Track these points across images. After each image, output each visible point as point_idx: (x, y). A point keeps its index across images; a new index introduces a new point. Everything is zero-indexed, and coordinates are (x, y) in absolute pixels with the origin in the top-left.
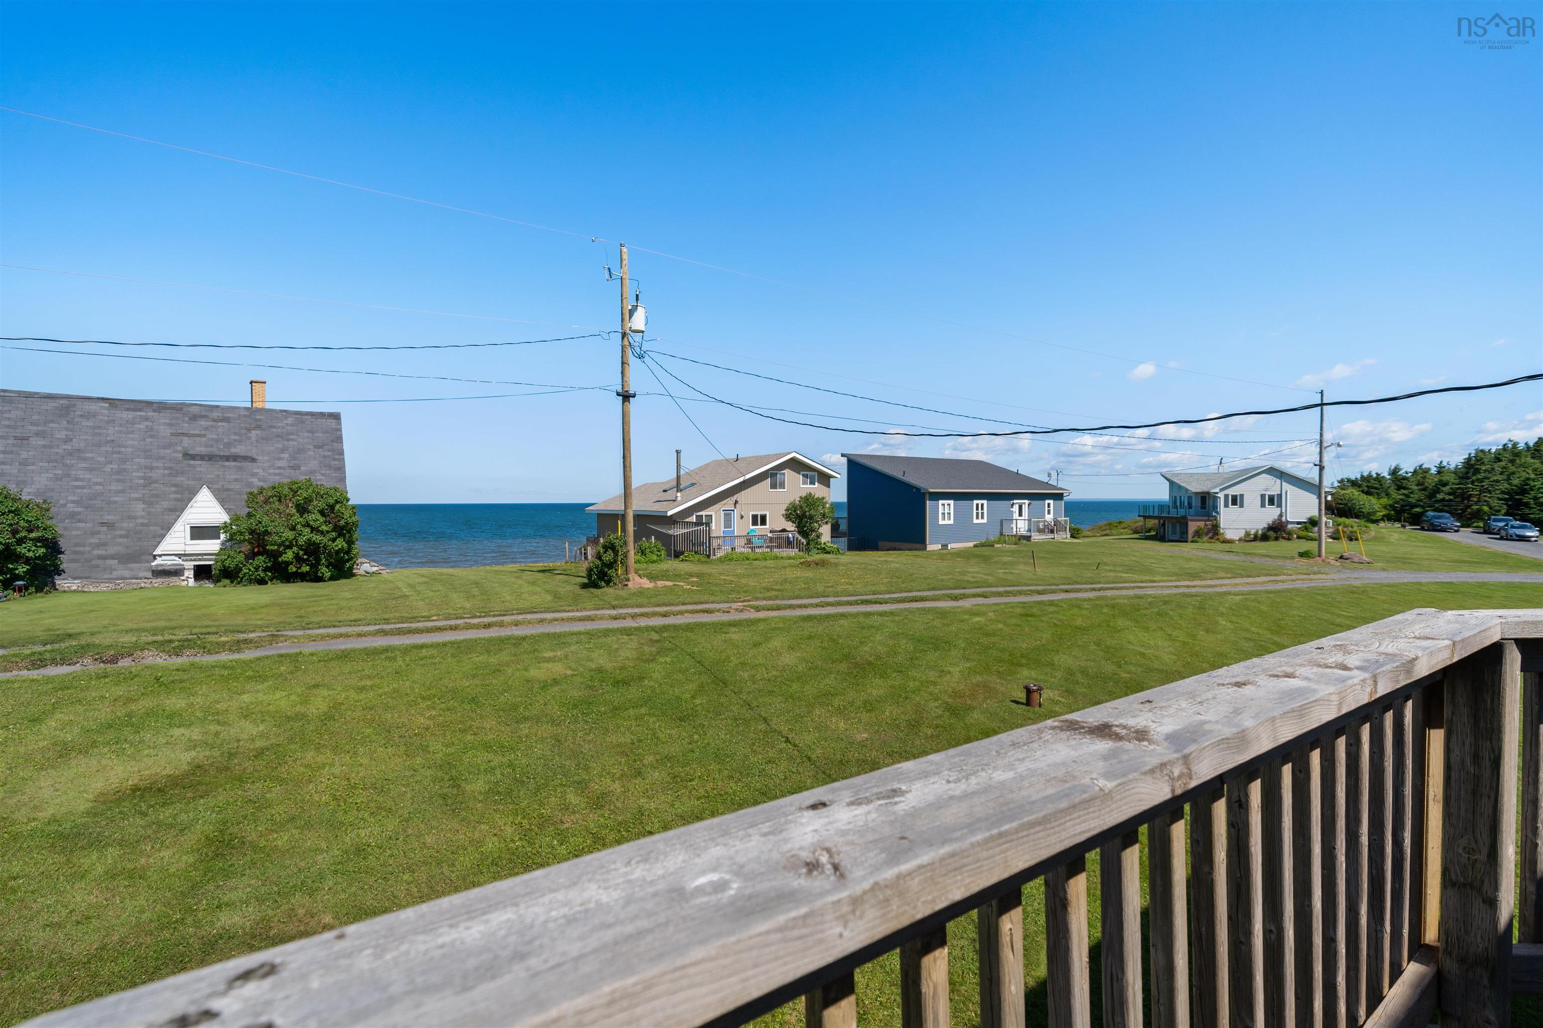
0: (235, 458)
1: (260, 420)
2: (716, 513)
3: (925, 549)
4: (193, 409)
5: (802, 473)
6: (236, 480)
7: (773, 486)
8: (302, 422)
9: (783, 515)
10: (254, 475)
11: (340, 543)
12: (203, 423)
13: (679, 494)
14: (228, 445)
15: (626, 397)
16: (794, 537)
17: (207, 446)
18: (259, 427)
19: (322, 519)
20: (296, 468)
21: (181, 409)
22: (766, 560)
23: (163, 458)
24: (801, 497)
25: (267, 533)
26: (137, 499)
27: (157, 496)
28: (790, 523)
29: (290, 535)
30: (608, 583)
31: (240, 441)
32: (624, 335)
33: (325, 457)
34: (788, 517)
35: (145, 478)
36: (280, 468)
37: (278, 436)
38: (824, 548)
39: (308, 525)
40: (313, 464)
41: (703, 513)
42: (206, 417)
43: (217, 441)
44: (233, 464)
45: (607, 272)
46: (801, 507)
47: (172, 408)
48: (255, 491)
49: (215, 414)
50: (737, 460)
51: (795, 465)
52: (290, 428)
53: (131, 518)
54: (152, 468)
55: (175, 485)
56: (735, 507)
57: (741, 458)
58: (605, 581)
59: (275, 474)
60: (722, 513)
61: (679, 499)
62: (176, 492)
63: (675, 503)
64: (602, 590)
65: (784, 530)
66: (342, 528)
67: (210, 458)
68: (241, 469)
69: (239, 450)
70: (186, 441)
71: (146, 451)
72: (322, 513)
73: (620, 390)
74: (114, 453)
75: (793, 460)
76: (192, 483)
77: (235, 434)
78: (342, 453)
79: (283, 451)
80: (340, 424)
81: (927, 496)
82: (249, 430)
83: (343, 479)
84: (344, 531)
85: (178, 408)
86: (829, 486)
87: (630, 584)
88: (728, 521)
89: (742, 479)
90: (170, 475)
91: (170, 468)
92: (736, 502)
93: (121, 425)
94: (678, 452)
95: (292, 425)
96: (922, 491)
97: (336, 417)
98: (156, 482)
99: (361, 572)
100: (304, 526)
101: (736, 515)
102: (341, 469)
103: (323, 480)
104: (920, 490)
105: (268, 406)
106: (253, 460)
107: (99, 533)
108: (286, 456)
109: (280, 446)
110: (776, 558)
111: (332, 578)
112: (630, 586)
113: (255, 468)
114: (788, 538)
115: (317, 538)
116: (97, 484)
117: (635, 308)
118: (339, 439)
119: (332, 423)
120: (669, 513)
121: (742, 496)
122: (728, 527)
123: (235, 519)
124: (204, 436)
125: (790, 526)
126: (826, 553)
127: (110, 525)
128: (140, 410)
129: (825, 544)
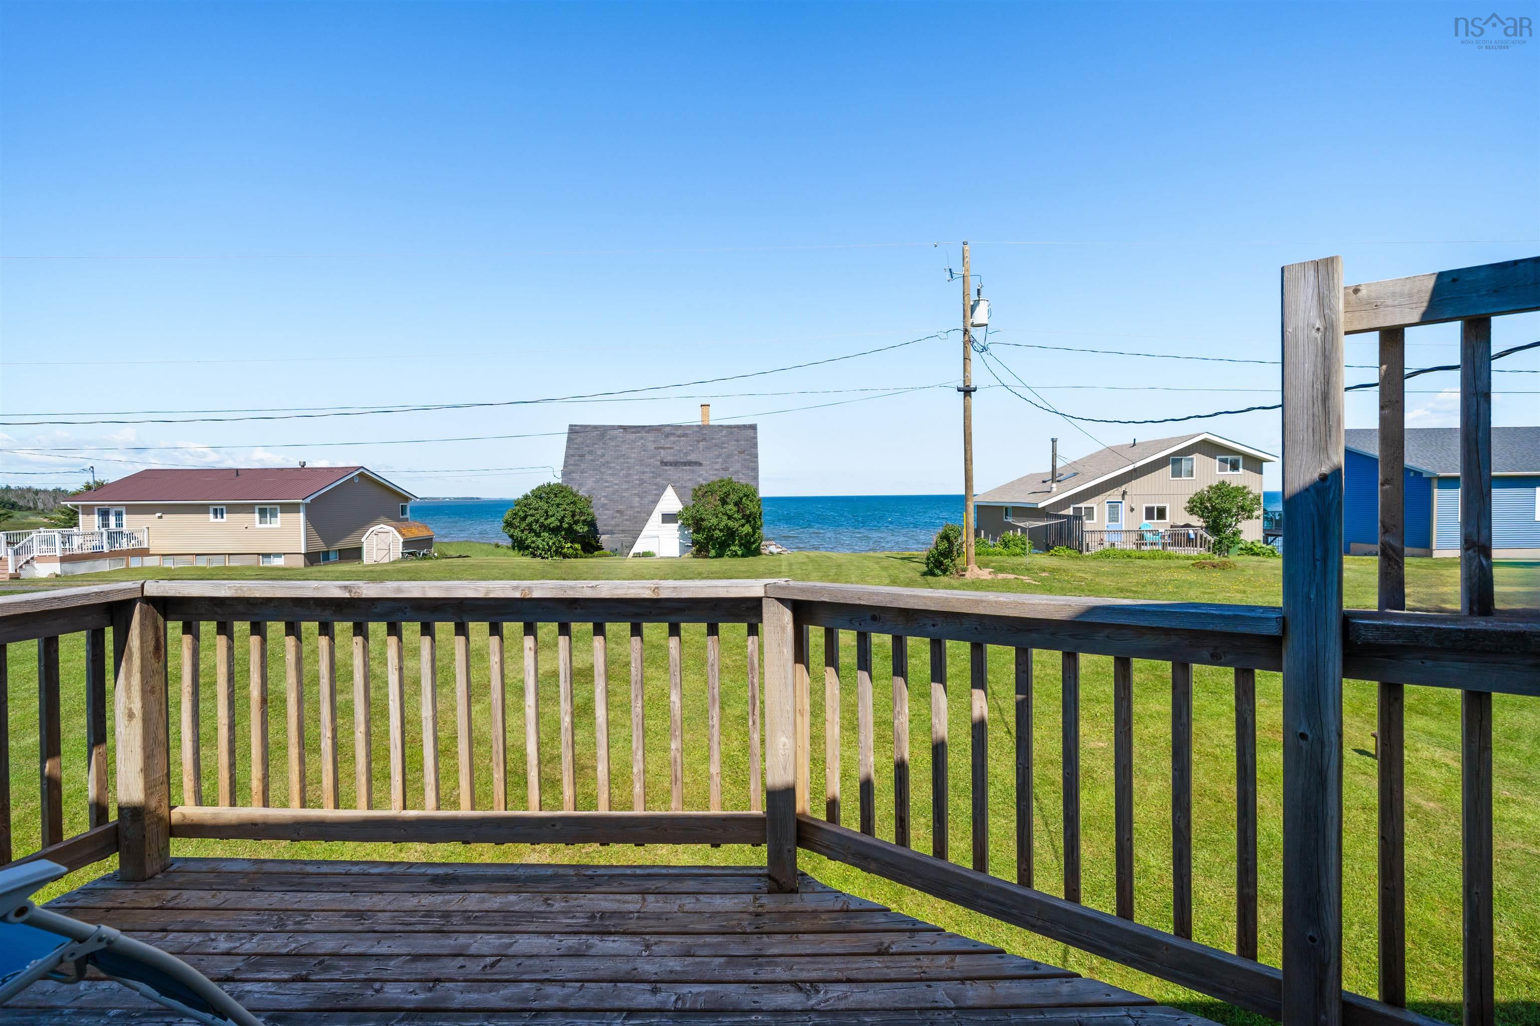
0: (690, 463)
1: (705, 434)
2: (1099, 505)
3: (1431, 556)
4: (668, 430)
5: (1218, 457)
6: (690, 480)
7: (1177, 473)
8: (732, 433)
9: (1185, 509)
10: (700, 476)
11: (747, 529)
12: (672, 439)
13: (1054, 485)
14: (686, 454)
15: (967, 391)
16: (1196, 535)
17: (674, 455)
18: (704, 439)
19: (735, 509)
20: (726, 469)
21: (660, 430)
22: (1154, 558)
23: (649, 465)
24: (1210, 487)
25: (703, 520)
26: (635, 494)
27: (645, 492)
28: (1195, 517)
29: (714, 521)
30: (945, 572)
31: (692, 451)
32: (966, 331)
33: (745, 460)
34: (1191, 511)
35: (640, 480)
36: (716, 470)
37: (716, 446)
38: (1251, 549)
39: (726, 514)
40: (737, 466)
41: (1083, 505)
42: (674, 434)
43: (680, 451)
44: (688, 468)
45: (948, 273)
46: (1210, 499)
47: (656, 430)
48: (697, 487)
49: (679, 432)
50: (1134, 445)
51: (1208, 448)
52: (723, 438)
53: (632, 507)
54: (644, 473)
55: (656, 484)
56: (1123, 499)
57: (1140, 443)
58: (942, 570)
59: (713, 475)
60: (1107, 505)
61: (1054, 490)
62: (656, 490)
63: (1050, 495)
64: (937, 578)
65: (1187, 526)
66: (749, 516)
67: (675, 464)
68: (693, 471)
69: (692, 457)
70: (662, 452)
71: (641, 461)
72: (736, 504)
73: (961, 385)
74: (625, 463)
75: (1205, 442)
76: (664, 482)
77: (690, 445)
78: (757, 457)
79: (718, 456)
80: (756, 433)
81: (1435, 483)
82: (698, 442)
83: (756, 478)
84: (750, 518)
85: (658, 429)
86: (1261, 473)
87: (968, 574)
88: (1114, 514)
89: (1131, 467)
90: (653, 477)
91: (653, 472)
92: (1124, 493)
93: (629, 444)
94: (1054, 441)
95: (724, 436)
96: (1424, 476)
97: (753, 427)
98: (645, 482)
99: (767, 552)
100: (723, 514)
101: (1123, 508)
102: (755, 469)
103: (742, 479)
104: (1421, 474)
105: (711, 423)
106: (700, 464)
107: (615, 517)
108: (720, 460)
109: (717, 453)
110: (1169, 557)
111: (743, 556)
112: (967, 576)
113: (702, 471)
114: (1188, 534)
115: (731, 524)
116: (616, 484)
117: (977, 302)
118: (755, 445)
119: (750, 432)
120: (1040, 506)
121: (1132, 487)
122: (1113, 521)
123: (686, 508)
124: (672, 448)
125: (1197, 521)
126: (1253, 555)
127: (620, 512)
128: (639, 432)
129: (1252, 543)
